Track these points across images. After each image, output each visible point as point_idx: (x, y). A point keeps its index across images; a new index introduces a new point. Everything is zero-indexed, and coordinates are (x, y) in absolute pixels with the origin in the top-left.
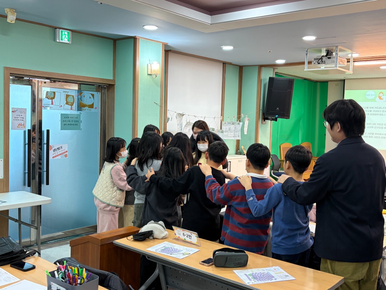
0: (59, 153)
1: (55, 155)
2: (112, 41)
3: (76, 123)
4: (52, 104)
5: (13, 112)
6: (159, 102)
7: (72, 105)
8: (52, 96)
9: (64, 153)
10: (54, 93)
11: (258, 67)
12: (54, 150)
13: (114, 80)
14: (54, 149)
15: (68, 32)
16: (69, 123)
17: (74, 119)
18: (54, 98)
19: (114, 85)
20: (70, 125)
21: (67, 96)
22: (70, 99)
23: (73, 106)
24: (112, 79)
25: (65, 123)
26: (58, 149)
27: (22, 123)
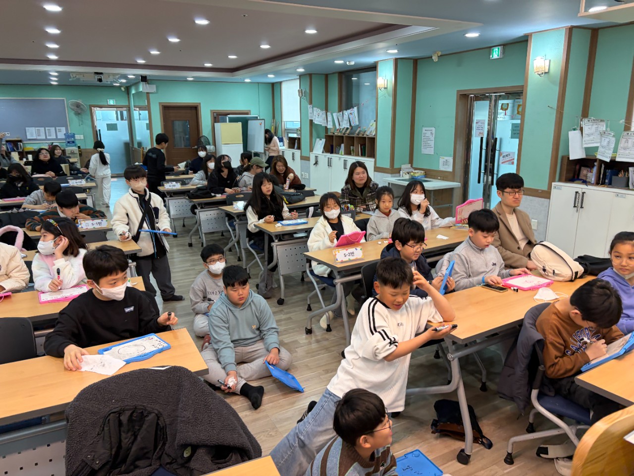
0: (507, 160)
1: (503, 161)
4: (505, 114)
5: (477, 123)
6: (555, 105)
9: (512, 160)
10: (508, 104)
12: (504, 157)
14: (503, 155)
18: (507, 109)
25: (515, 132)
26: (507, 156)
27: (482, 131)
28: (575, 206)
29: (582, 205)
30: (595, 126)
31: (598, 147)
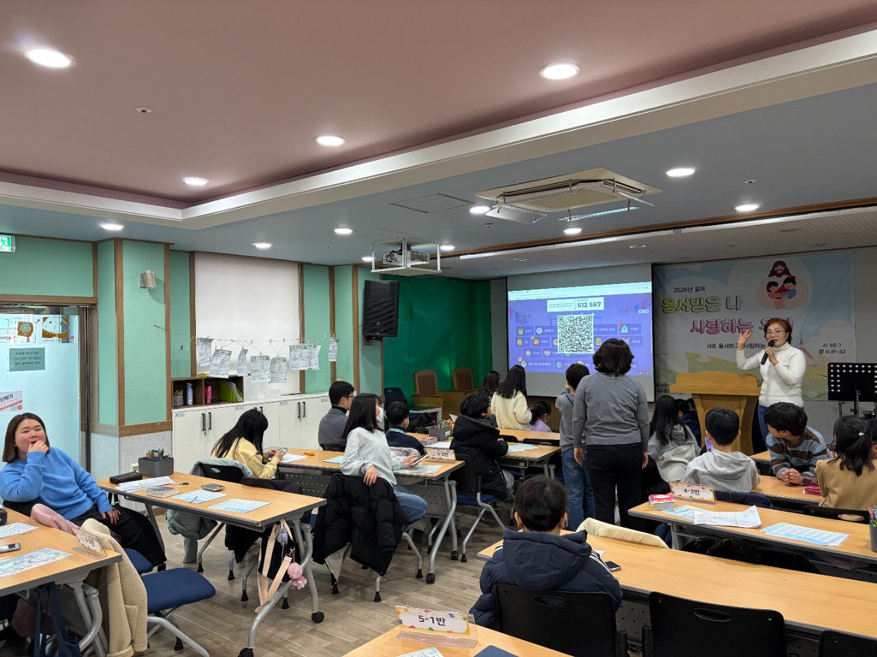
0: (7, 405)
2: (91, 245)
3: (38, 361)
6: (163, 325)
7: (29, 335)
9: (16, 403)
11: (351, 266)
13: (95, 298)
15: (9, 238)
16: (25, 361)
17: (34, 356)
19: (96, 304)
21: (20, 324)
22: (25, 328)
23: (30, 338)
24: (92, 296)
25: (18, 361)
26: (6, 398)
28: (203, 430)
29: (210, 426)
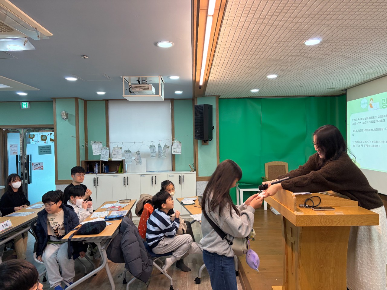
0: (38, 167)
1: (35, 168)
3: (49, 151)
4: (33, 141)
5: (11, 146)
6: (75, 136)
7: (45, 140)
8: (33, 137)
9: (41, 167)
10: (34, 135)
12: (35, 166)
14: (34, 164)
17: (47, 149)
18: (34, 137)
20: (45, 151)
21: (42, 136)
22: (44, 137)
23: (46, 142)
25: (41, 151)
26: (37, 165)
27: (16, 151)
28: (94, 185)
29: (98, 184)
30: (97, 145)
31: (100, 155)
